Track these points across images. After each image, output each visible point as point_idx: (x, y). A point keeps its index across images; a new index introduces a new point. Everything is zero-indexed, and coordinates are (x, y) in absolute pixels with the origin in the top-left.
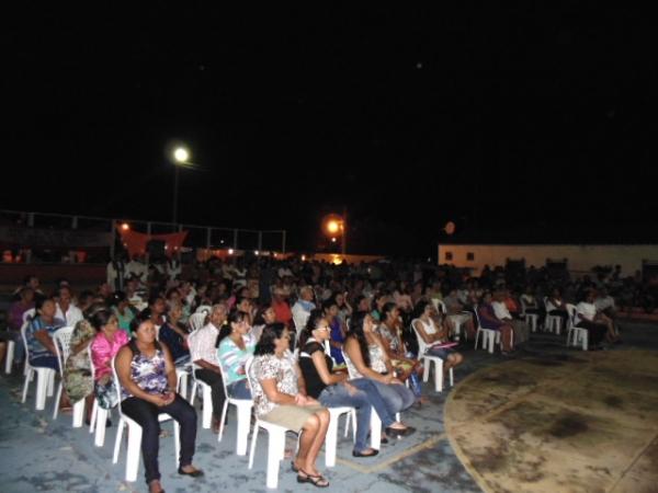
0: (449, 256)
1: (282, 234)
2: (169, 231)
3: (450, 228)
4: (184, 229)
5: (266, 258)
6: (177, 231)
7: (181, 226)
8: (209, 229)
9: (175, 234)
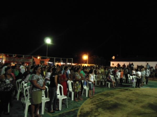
0: (113, 64)
1: (72, 59)
2: (46, 58)
3: (114, 58)
4: (49, 58)
5: (70, 65)
6: (47, 58)
7: (48, 57)
8: (55, 58)
9: (47, 59)
